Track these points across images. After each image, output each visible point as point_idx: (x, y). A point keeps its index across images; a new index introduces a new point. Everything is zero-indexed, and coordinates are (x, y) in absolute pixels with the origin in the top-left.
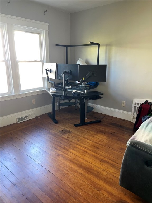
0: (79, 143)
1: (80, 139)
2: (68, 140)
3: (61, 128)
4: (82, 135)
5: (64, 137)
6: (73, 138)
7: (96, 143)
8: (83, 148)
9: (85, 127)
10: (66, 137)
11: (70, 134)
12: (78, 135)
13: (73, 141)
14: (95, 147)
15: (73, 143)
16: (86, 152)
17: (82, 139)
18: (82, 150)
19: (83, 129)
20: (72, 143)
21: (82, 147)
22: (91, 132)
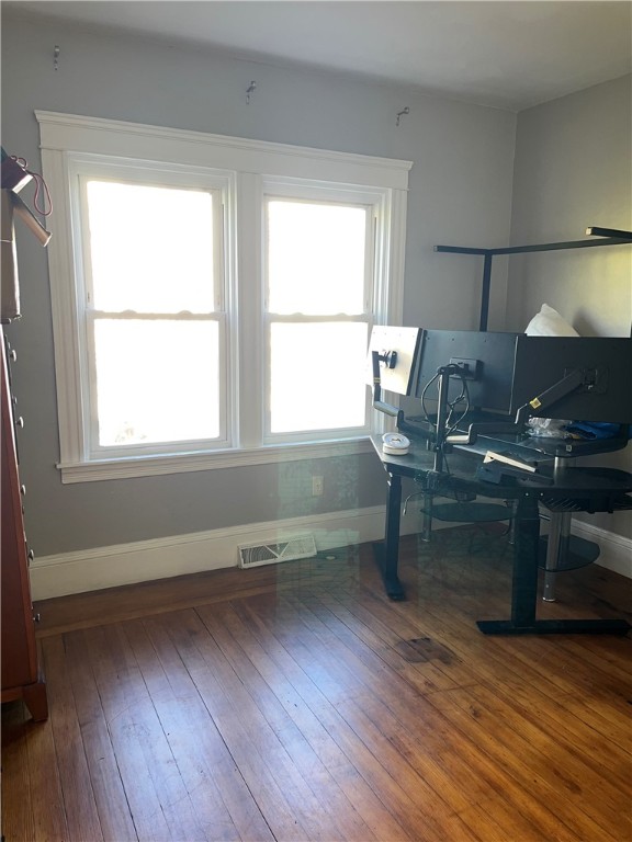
0: (474, 727)
1: (488, 708)
2: (423, 696)
3: (411, 626)
4: (504, 689)
5: (411, 676)
6: (454, 692)
7: (572, 751)
8: (490, 766)
9: (533, 643)
10: (419, 682)
11: (446, 669)
12: (484, 683)
13: (449, 707)
14: (557, 773)
15: (446, 719)
16: (498, 789)
17: (497, 712)
18: (481, 774)
19: (520, 656)
20: (441, 723)
21: (485, 755)
22: (559, 682)
